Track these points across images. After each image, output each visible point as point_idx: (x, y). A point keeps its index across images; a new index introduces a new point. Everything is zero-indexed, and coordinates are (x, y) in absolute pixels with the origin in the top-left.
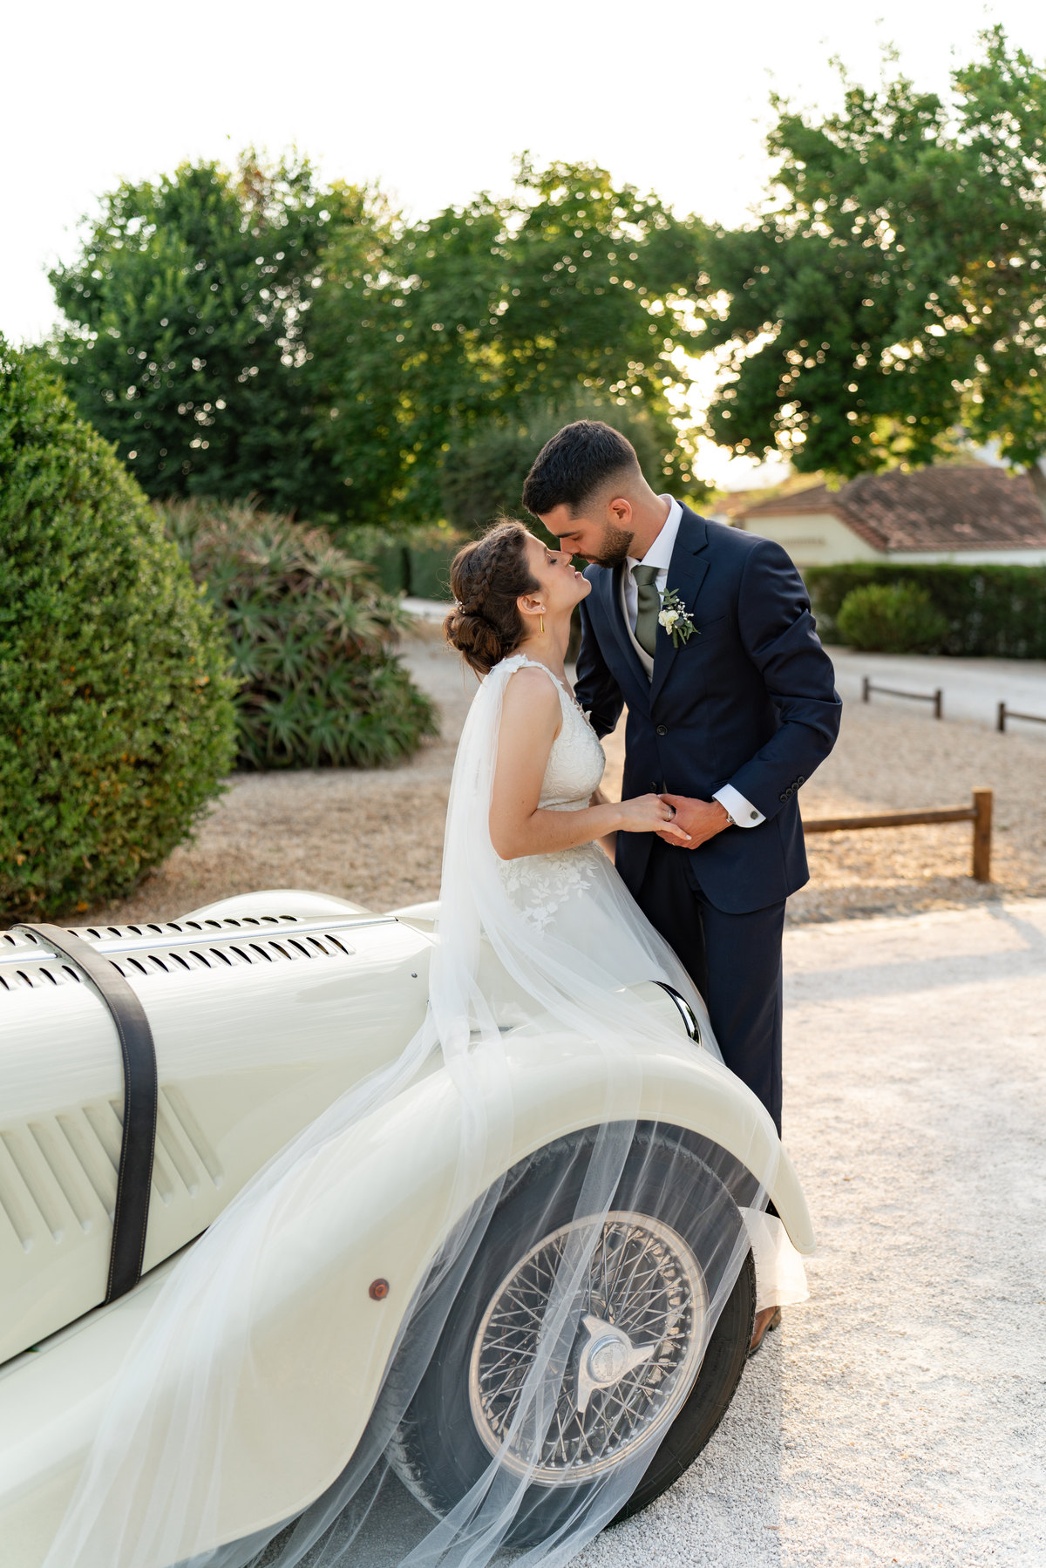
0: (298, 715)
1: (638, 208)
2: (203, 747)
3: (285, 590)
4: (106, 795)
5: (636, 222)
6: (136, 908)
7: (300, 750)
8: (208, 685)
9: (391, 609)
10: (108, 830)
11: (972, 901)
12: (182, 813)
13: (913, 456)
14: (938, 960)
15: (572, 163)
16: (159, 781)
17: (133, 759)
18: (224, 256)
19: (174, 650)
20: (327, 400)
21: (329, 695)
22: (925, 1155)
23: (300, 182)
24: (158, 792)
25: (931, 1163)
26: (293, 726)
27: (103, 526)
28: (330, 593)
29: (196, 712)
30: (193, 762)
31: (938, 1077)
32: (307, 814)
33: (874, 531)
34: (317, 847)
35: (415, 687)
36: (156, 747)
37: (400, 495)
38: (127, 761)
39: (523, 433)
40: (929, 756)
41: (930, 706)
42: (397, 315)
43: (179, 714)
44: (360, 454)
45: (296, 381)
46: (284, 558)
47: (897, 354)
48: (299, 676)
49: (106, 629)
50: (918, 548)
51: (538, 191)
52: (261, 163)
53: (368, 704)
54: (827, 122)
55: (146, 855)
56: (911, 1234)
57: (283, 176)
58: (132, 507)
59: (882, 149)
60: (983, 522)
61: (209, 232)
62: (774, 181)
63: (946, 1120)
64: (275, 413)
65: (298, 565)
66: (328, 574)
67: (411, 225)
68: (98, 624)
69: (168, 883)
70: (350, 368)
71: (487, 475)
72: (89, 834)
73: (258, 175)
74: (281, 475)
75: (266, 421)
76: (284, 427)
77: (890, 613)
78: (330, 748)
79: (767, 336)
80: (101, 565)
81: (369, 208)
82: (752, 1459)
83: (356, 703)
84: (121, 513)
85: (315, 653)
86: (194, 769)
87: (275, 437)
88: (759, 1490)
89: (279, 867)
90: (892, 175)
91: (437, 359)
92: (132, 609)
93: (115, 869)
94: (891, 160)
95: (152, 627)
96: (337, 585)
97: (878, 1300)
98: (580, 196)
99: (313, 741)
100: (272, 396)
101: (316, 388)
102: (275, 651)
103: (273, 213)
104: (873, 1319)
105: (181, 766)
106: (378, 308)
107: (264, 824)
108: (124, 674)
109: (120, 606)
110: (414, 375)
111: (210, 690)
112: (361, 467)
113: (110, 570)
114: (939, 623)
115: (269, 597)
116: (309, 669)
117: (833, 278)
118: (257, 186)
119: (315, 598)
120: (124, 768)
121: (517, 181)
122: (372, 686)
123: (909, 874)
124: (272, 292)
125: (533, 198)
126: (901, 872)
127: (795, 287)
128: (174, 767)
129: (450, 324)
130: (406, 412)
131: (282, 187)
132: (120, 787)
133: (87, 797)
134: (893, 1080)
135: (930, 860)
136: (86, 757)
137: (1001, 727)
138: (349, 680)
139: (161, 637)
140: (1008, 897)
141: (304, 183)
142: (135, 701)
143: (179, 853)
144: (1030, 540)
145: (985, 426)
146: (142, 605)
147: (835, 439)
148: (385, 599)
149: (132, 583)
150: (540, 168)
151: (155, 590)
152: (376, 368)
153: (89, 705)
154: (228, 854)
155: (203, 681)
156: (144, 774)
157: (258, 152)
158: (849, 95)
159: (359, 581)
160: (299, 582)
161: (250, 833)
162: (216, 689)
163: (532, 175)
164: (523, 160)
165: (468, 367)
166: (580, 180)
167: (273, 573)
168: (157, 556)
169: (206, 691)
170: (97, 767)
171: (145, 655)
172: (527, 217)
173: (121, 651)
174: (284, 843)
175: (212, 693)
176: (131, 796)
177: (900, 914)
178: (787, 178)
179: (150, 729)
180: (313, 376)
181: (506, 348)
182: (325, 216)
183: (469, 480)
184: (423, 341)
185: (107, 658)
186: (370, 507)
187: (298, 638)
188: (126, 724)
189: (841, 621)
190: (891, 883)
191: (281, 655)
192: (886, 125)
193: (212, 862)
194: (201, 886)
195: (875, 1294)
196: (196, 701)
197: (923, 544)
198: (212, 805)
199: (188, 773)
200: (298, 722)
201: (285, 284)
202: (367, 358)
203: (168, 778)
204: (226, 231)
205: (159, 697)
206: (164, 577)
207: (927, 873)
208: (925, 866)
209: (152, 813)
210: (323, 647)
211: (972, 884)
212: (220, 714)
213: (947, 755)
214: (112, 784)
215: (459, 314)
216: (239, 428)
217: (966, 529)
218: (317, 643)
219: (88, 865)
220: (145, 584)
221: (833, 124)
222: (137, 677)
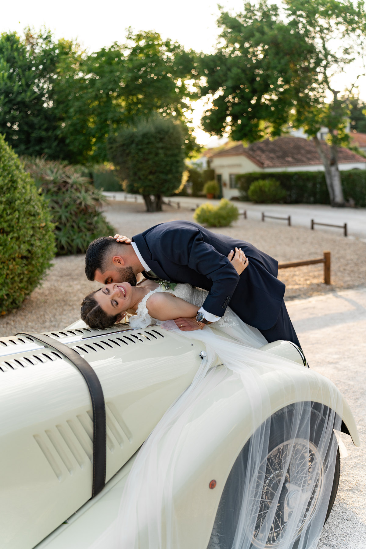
0: (68, 235)
1: (172, 47)
2: (46, 250)
3: (59, 189)
4: (12, 270)
5: (171, 52)
6: (23, 312)
7: (70, 248)
8: (45, 226)
9: (99, 195)
10: (12, 284)
11: (326, 292)
12: (39, 275)
13: (274, 134)
14: (326, 315)
15: (147, 31)
16: (30, 264)
17: (20, 256)
18: (20, 67)
19: (32, 214)
20: (62, 119)
21: (79, 227)
22: (353, 392)
23: (47, 39)
24: (30, 268)
25: (356, 395)
26: (67, 239)
27: (3, 167)
28: (77, 190)
29: (41, 237)
30: (42, 256)
31: (345, 361)
32: (77, 272)
33: (259, 161)
34: (84, 285)
35: (108, 223)
36: (29, 251)
37: (92, 153)
38: (18, 257)
39: (135, 130)
40: (292, 240)
41: (286, 222)
42: (86, 88)
43: (36, 238)
44: (76, 139)
45: (50, 113)
46: (59, 178)
47: (266, 98)
48: (68, 221)
49: (7, 207)
50: (274, 166)
51: (135, 41)
52: (32, 32)
53: (93, 230)
54: (237, 15)
55: (27, 292)
56: (360, 425)
57: (41, 37)
58: (13, 159)
59: (259, 24)
60: (296, 156)
61: (15, 58)
62: (221, 36)
63: (355, 378)
64: (43, 125)
65: (63, 180)
66: (75, 183)
67: (89, 54)
68: (4, 204)
69: (33, 302)
70: (70, 108)
71: (123, 145)
72: (6, 285)
73: (31, 36)
74: (46, 148)
75: (40, 128)
76: (47, 130)
77: (267, 190)
78: (81, 247)
79: (220, 92)
80: (4, 182)
81: (74, 49)
82: (336, 526)
83: (89, 230)
84: (9, 161)
85: (73, 213)
86: (43, 258)
87: (43, 134)
88: (343, 540)
89: (72, 293)
90: (263, 33)
91: (102, 104)
92: (16, 198)
93: (16, 298)
94: (263, 28)
95: (24, 205)
96: (79, 186)
97: (358, 453)
98: (150, 43)
99: (74, 244)
100: (42, 119)
101: (58, 115)
102: (58, 212)
103: (38, 50)
104: (359, 462)
105: (38, 257)
106: (79, 85)
107: (61, 277)
108: (15, 224)
109: (12, 197)
110: (94, 110)
111: (46, 228)
112: (76, 143)
113: (7, 184)
114: (284, 193)
115: (54, 192)
116: (71, 218)
117: (244, 71)
118: (31, 41)
119: (71, 192)
120: (17, 260)
121: (127, 38)
122: (94, 223)
123: (301, 282)
124: (39, 80)
125: (133, 44)
126: (299, 282)
127: (230, 74)
128: (35, 258)
129: (106, 91)
130: (92, 123)
131: (40, 41)
132: (16, 267)
133: (5, 272)
134: (330, 363)
135: (307, 278)
136: (3, 256)
137: (312, 228)
138: (85, 222)
139: (28, 209)
140: (337, 290)
141: (49, 40)
142: (20, 234)
143: (37, 290)
144: (312, 163)
145: (299, 122)
146: (20, 197)
147: (247, 129)
148: (96, 191)
149: (16, 188)
150: (136, 32)
151: (24, 191)
152: (80, 107)
153: (3, 236)
154: (52, 289)
155: (43, 225)
156: (25, 261)
157: (31, 28)
158: (245, 5)
159: (87, 185)
160: (64, 186)
161: (57, 280)
162: (48, 228)
163: (132, 35)
164: (129, 30)
165: (113, 106)
166: (150, 37)
167: (55, 183)
168: (23, 178)
169: (45, 228)
170: (8, 260)
171: (23, 216)
172: (131, 51)
173: (14, 215)
174: (71, 283)
175: (47, 229)
176: (20, 270)
177: (303, 298)
178: (224, 35)
179: (26, 244)
180: (56, 111)
181: (126, 99)
182: (57, 51)
183: (117, 147)
184: (97, 97)
185: (9, 217)
186: (80, 158)
187: (66, 207)
188: (18, 243)
189: (250, 193)
190: (296, 287)
191: (60, 213)
192: (258, 15)
193: (47, 292)
194: (45, 302)
195: (356, 451)
196: (41, 232)
197: (275, 165)
198: (48, 272)
199: (41, 260)
200: (68, 238)
201: (44, 77)
202: (77, 104)
203: (34, 262)
204: (21, 58)
205: (29, 232)
206: (27, 186)
207: (308, 282)
208: (306, 280)
209: (28, 276)
210: (76, 210)
211: (324, 285)
212: (50, 236)
213: (298, 239)
214: (14, 266)
215: (110, 87)
216: (30, 131)
217: (290, 159)
218: (73, 208)
219: (6, 297)
220: (20, 188)
221: (240, 16)
222: (20, 224)
